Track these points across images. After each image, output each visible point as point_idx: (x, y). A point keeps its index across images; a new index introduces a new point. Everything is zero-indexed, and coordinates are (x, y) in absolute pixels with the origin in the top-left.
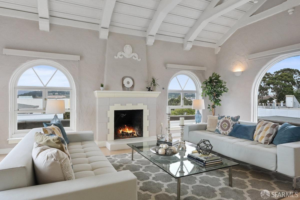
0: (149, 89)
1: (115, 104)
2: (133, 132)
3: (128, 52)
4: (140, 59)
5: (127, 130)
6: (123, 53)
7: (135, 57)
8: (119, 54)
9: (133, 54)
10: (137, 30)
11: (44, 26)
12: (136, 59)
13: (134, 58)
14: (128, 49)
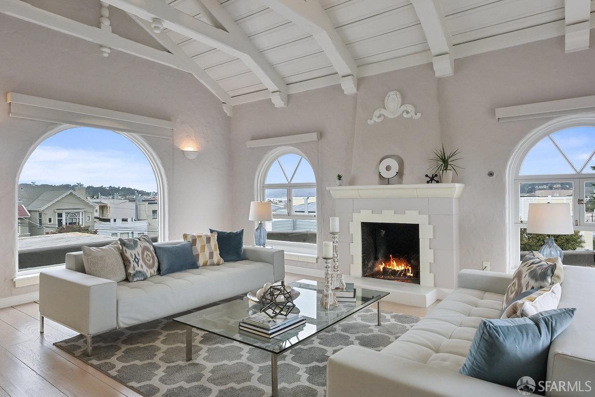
0: (433, 179)
1: (362, 211)
2: (406, 269)
3: (393, 105)
4: (419, 115)
5: (393, 265)
6: (383, 111)
7: (408, 112)
8: (377, 113)
9: (404, 108)
10: (415, 53)
11: (278, 101)
12: (409, 116)
13: (405, 115)
14: (393, 101)
